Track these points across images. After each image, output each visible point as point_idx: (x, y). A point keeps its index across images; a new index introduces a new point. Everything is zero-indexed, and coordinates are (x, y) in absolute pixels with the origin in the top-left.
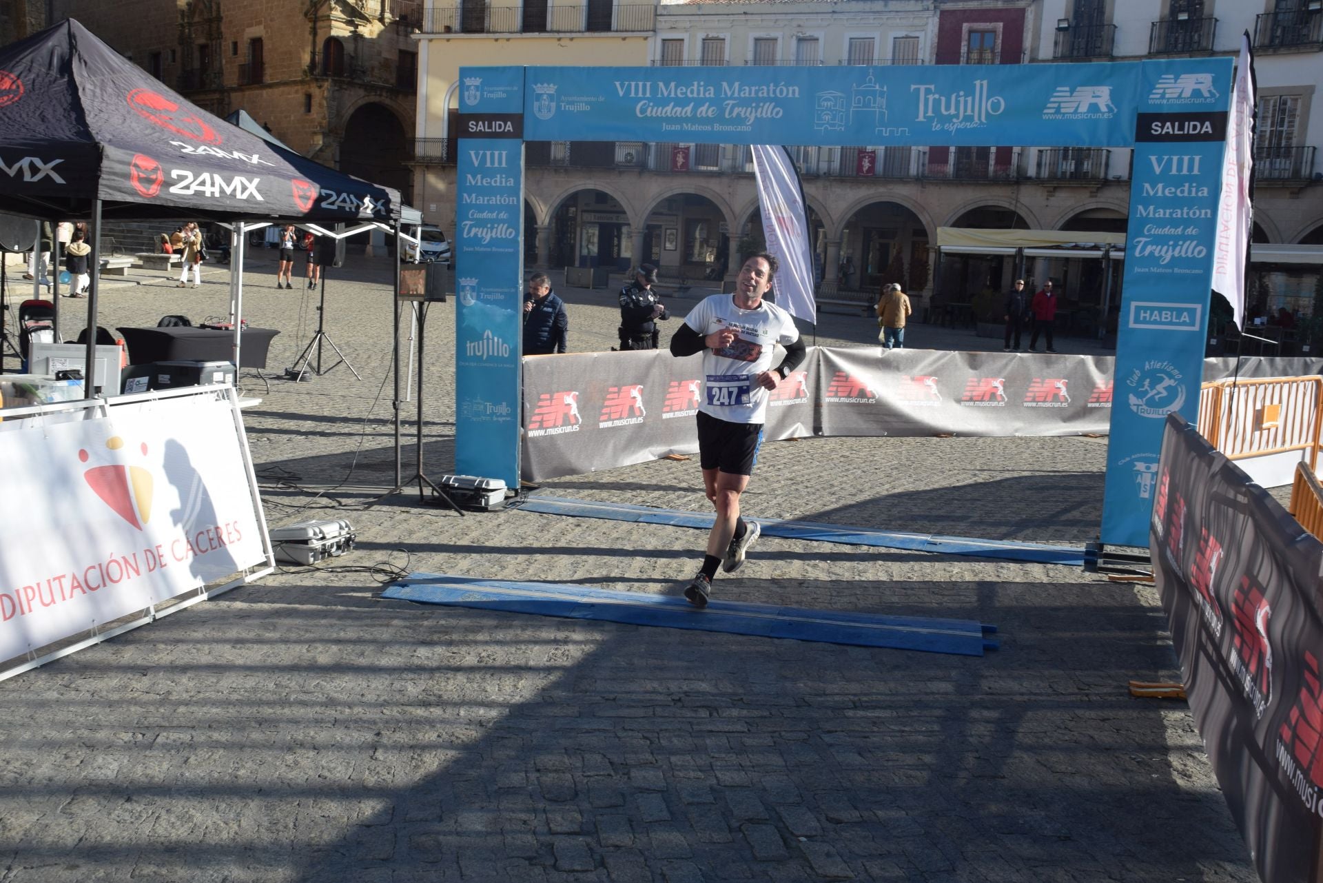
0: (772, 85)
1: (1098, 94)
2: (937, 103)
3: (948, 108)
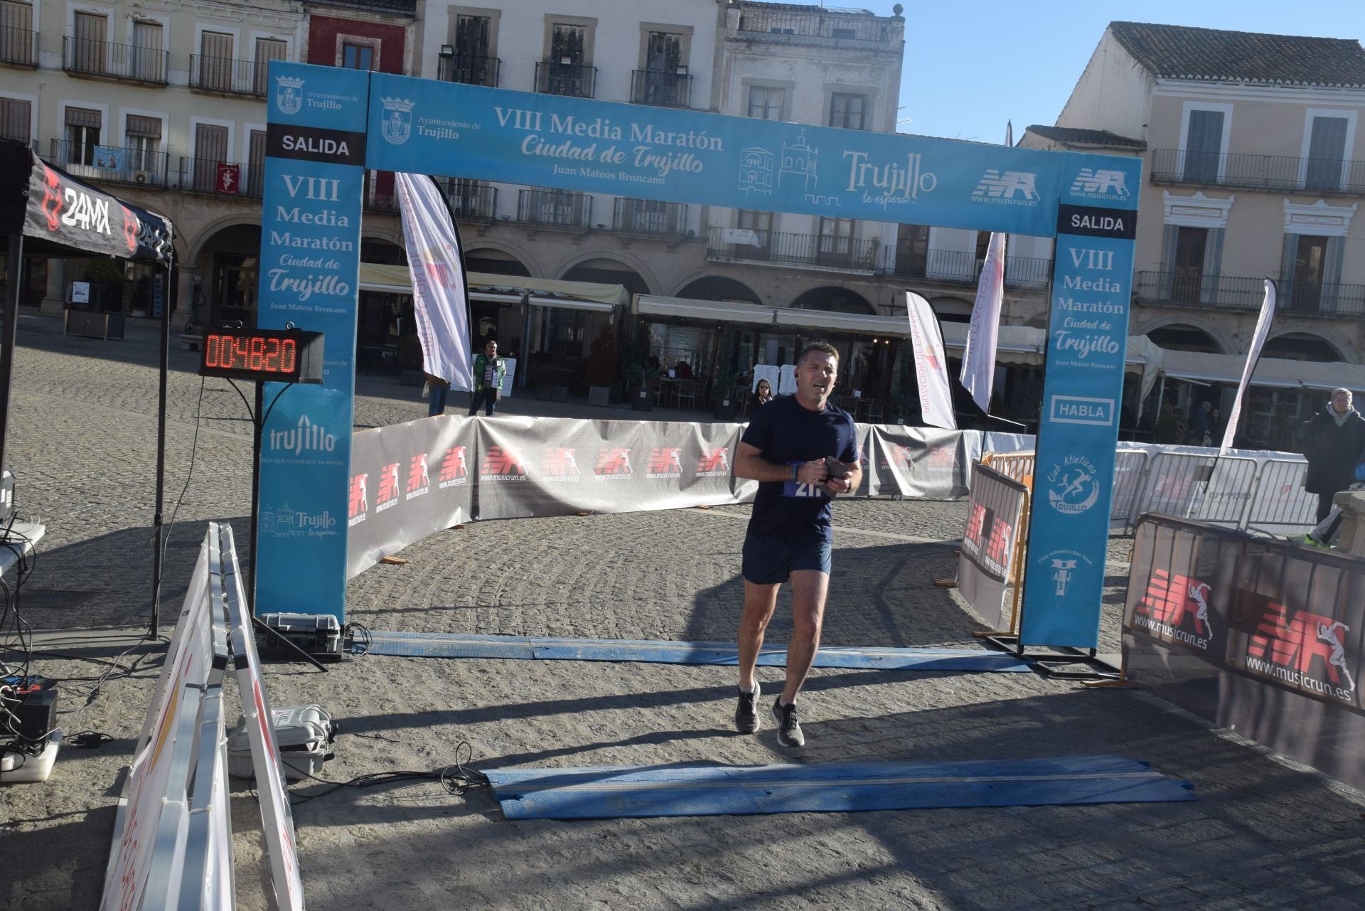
0: (692, 133)
1: (1023, 180)
2: (869, 173)
3: (880, 180)
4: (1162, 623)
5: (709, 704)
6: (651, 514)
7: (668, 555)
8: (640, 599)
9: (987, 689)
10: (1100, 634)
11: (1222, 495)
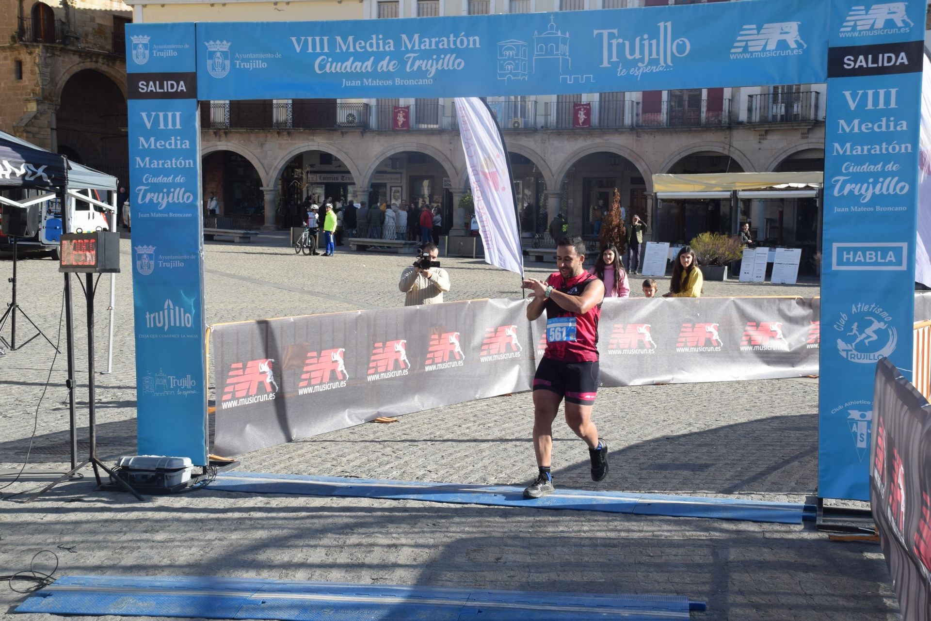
0: (452, 35)
1: (786, 30)
2: (621, 47)
3: (632, 52)
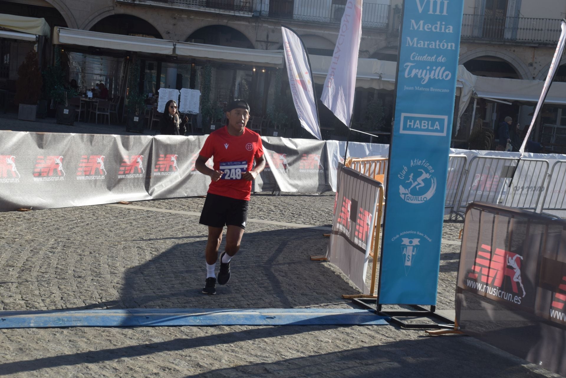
4: (487, 284)
5: (144, 357)
6: (82, 209)
7: (99, 241)
8: (80, 277)
9: (356, 338)
10: (438, 295)
11: (523, 188)
